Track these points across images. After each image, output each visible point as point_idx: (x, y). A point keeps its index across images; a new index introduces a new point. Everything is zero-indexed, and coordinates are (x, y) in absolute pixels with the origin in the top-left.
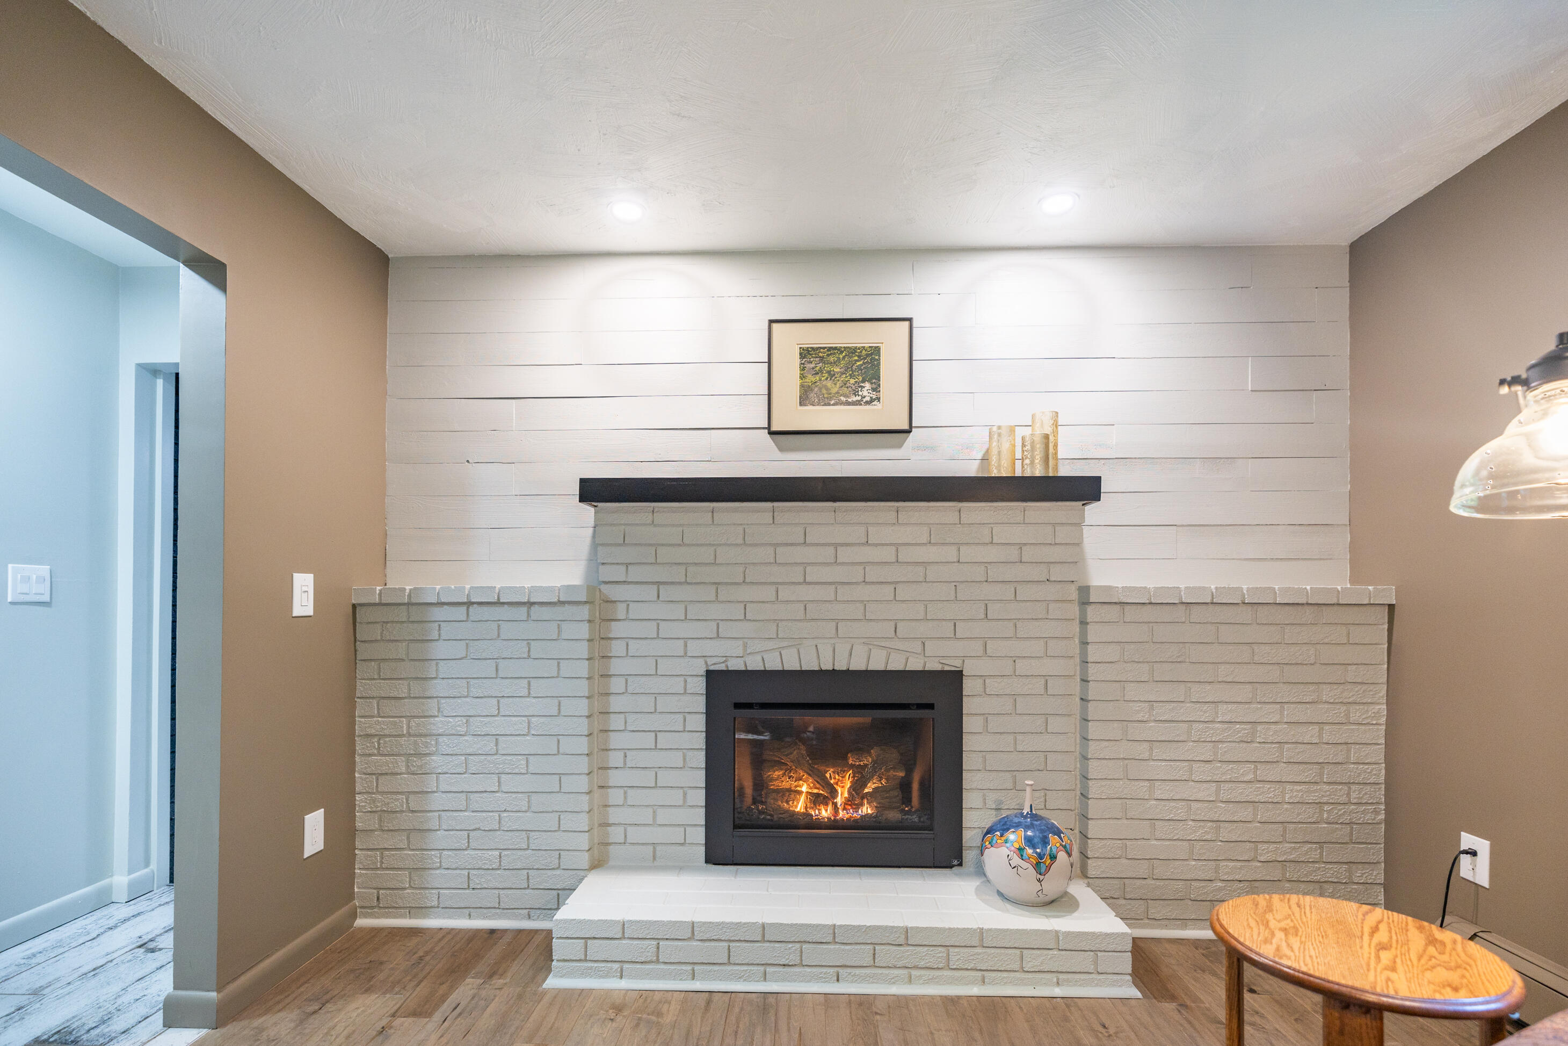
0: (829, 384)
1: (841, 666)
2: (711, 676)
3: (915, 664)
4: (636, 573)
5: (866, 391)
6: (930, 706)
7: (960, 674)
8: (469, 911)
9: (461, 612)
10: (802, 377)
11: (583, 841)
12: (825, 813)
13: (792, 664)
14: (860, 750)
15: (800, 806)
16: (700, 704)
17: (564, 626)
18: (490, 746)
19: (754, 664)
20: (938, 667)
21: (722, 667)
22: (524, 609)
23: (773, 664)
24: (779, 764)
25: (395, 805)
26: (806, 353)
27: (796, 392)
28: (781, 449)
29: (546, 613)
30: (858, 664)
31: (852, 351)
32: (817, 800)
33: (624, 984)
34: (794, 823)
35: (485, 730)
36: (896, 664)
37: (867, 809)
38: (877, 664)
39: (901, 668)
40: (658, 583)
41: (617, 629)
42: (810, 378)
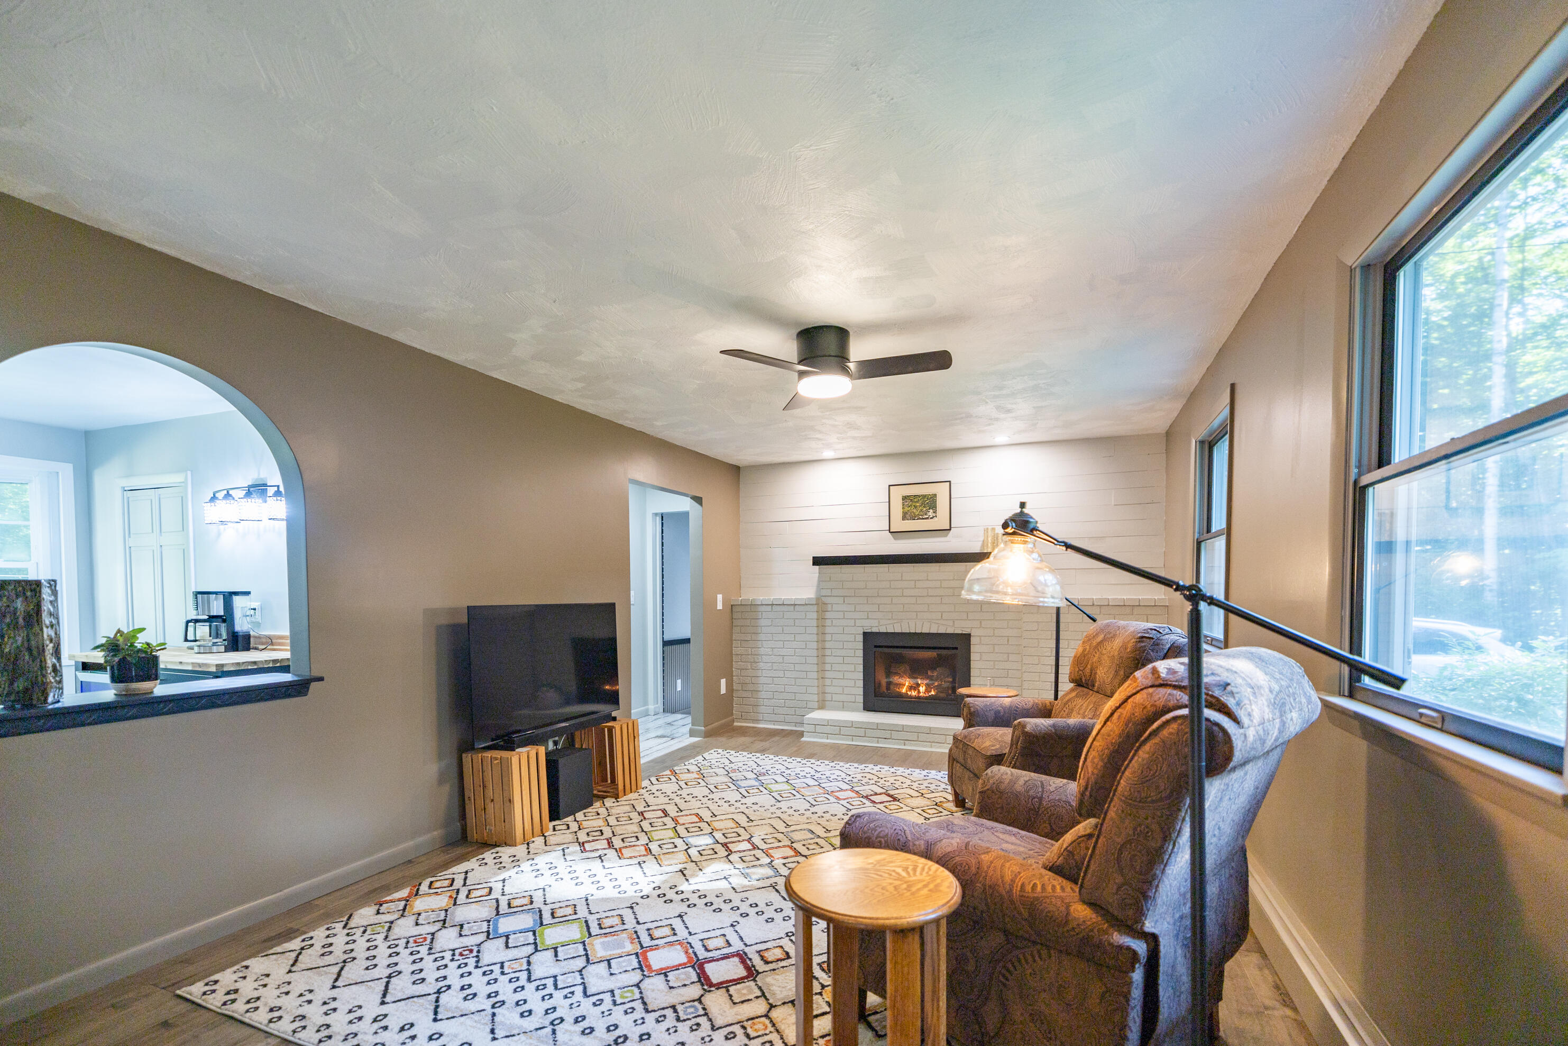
0: (915, 511)
1: (918, 631)
2: (865, 634)
3: (950, 631)
4: (835, 592)
5: (931, 513)
6: (956, 648)
7: (969, 635)
8: (774, 722)
9: (769, 608)
10: (903, 508)
11: (815, 698)
12: (914, 693)
13: (898, 630)
14: (933, 669)
15: (904, 690)
16: (861, 646)
17: (808, 613)
18: (781, 660)
19: (883, 630)
20: (960, 632)
21: (870, 631)
22: (792, 607)
23: (890, 630)
24: (896, 674)
25: (747, 681)
26: (905, 498)
27: (900, 515)
28: (895, 539)
29: (802, 608)
30: (925, 630)
31: (924, 496)
32: (911, 688)
33: (828, 741)
34: (900, 695)
35: (778, 654)
36: (942, 631)
37: (933, 693)
38: (934, 631)
39: (944, 632)
40: (844, 596)
41: (828, 615)
42: (907, 509)
